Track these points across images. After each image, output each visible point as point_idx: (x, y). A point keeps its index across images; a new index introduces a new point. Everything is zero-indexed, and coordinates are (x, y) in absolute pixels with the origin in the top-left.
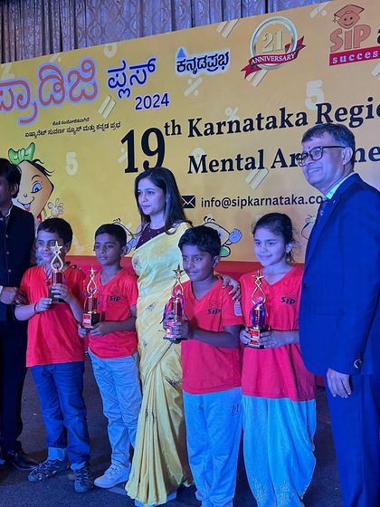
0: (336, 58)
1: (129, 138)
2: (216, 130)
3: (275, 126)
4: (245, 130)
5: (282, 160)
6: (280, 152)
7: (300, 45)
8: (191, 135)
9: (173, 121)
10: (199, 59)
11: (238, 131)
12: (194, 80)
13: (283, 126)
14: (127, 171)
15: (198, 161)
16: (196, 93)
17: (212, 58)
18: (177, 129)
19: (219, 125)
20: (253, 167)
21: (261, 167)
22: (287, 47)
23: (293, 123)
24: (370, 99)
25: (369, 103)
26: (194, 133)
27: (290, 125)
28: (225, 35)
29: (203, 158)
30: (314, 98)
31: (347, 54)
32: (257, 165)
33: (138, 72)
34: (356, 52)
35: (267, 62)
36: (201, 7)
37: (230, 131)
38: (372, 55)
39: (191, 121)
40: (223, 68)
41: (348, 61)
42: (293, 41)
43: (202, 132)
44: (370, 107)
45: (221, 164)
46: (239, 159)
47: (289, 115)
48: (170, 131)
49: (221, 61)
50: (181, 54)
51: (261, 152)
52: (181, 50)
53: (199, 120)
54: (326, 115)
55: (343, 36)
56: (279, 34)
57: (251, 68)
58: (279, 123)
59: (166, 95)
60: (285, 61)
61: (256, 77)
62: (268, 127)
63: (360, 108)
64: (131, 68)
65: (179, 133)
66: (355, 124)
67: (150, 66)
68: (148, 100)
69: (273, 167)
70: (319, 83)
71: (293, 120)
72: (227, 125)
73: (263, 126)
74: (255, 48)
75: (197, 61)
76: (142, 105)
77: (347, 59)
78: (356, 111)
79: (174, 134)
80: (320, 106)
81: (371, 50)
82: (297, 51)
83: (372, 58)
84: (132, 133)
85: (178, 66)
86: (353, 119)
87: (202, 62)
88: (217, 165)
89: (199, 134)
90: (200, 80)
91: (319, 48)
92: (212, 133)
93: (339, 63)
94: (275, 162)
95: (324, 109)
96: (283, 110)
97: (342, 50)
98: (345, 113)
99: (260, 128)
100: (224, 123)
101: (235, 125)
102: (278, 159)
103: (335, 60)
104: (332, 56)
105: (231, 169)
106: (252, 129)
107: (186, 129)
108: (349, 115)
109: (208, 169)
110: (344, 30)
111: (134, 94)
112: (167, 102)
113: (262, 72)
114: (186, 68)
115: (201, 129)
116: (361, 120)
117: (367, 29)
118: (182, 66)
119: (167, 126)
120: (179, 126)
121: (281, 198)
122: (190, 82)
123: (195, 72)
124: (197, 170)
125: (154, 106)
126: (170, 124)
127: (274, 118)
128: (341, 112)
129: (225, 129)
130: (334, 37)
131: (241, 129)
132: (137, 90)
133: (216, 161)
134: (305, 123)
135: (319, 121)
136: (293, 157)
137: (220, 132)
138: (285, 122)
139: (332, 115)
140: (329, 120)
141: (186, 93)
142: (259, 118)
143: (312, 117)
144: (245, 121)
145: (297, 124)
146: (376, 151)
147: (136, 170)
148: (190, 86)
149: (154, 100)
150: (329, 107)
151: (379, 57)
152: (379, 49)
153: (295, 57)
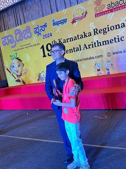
0: (97, 15)
1: (43, 47)
2: (66, 41)
3: (83, 38)
4: (74, 40)
5: (86, 47)
6: (85, 45)
7: (86, 13)
9: (54, 40)
10: (59, 21)
12: (58, 28)
13: (85, 37)
14: (43, 57)
16: (59, 31)
17: (62, 20)
18: (55, 42)
19: (67, 39)
20: (78, 50)
21: (81, 50)
22: (83, 14)
24: (108, 26)
25: (108, 27)
27: (87, 37)
28: (65, 13)
30: (92, 28)
31: (100, 13)
32: (79, 49)
33: (42, 28)
34: (102, 13)
35: (78, 19)
37: (70, 41)
39: (59, 40)
40: (66, 23)
41: (100, 16)
42: (84, 12)
44: (108, 28)
45: (69, 51)
46: (74, 48)
47: (86, 34)
50: (53, 21)
51: (80, 45)
52: (53, 20)
53: (61, 39)
55: (97, 8)
56: (80, 10)
57: (74, 22)
58: (84, 37)
59: (51, 33)
60: (83, 18)
61: (75, 24)
62: (81, 38)
63: (105, 29)
64: (40, 27)
66: (105, 33)
67: (45, 25)
68: (46, 35)
69: (84, 49)
70: (93, 23)
71: (87, 35)
73: (79, 38)
74: (74, 16)
76: (45, 37)
77: (100, 15)
78: (104, 30)
80: (94, 30)
81: (106, 11)
82: (86, 15)
83: (107, 14)
86: (104, 32)
87: (59, 22)
90: (60, 27)
91: (92, 13)
93: (98, 16)
96: (84, 32)
97: (98, 12)
98: (102, 31)
99: (78, 39)
100: (68, 39)
101: (71, 39)
102: (85, 47)
103: (97, 16)
104: (95, 15)
106: (76, 39)
108: (103, 31)
109: (66, 52)
111: (42, 35)
112: (52, 35)
113: (77, 23)
114: (55, 24)
115: (62, 41)
116: (106, 32)
117: (104, 5)
118: (54, 24)
119: (52, 42)
121: (87, 58)
122: (57, 28)
123: (58, 25)
125: (48, 37)
126: (53, 41)
127: (82, 35)
128: (100, 30)
129: (69, 40)
130: (95, 9)
131: (73, 40)
132: (43, 33)
134: (91, 35)
135: (95, 34)
136: (89, 45)
137: (67, 42)
138: (85, 36)
139: (98, 32)
140: (97, 34)
141: (57, 32)
142: (78, 36)
143: (93, 33)
144: (74, 37)
145: (89, 36)
146: (112, 40)
147: (46, 56)
148: (57, 30)
149: (48, 35)
150: (97, 30)
151: (109, 13)
152: (108, 11)
153: (85, 17)
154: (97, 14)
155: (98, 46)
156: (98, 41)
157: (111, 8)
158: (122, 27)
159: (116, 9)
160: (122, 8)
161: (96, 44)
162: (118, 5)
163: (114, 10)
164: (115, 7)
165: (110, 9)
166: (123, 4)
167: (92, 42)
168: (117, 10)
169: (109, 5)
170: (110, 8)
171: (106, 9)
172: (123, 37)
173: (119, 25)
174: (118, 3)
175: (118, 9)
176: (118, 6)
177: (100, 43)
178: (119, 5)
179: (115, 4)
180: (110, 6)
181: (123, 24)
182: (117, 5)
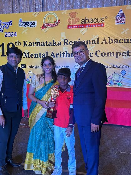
0: (69, 27)
2: (32, 45)
3: (51, 45)
5: (54, 55)
6: (53, 53)
7: (59, 22)
8: (24, 46)
9: (18, 41)
10: (27, 23)
11: (40, 45)
12: (25, 29)
13: (54, 45)
14: (2, 56)
15: (26, 54)
16: (26, 33)
17: (31, 23)
18: (19, 44)
19: (34, 43)
22: (55, 22)
23: (57, 45)
24: (79, 39)
26: (25, 45)
28: (35, 16)
29: (28, 53)
30: (63, 38)
31: (73, 26)
34: (75, 26)
35: (49, 26)
36: (22, 8)
37: (37, 45)
38: (80, 27)
39: (24, 41)
40: (35, 26)
41: (73, 28)
42: (57, 20)
43: (28, 45)
45: (34, 55)
46: (40, 54)
47: (56, 42)
48: (17, 44)
49: (34, 24)
50: (21, 21)
51: (47, 52)
52: (21, 19)
53: (27, 41)
54: (66, 43)
55: (71, 20)
56: (52, 18)
57: (44, 27)
58: (52, 44)
59: (16, 33)
60: (54, 26)
61: (45, 30)
62: (49, 45)
64: (3, 23)
65: (20, 45)
67: (10, 23)
68: (9, 34)
70: (64, 33)
71: (57, 44)
72: (36, 43)
74: (45, 21)
75: (26, 23)
76: (7, 35)
77: (73, 27)
80: (65, 40)
81: (80, 25)
82: (58, 24)
83: (80, 28)
84: (4, 44)
85: (20, 24)
87: (28, 24)
88: (33, 55)
89: (27, 46)
90: (27, 29)
91: (65, 23)
92: (31, 46)
93: (70, 28)
94: (51, 55)
95: (66, 41)
96: (54, 40)
97: (71, 24)
99: (46, 45)
100: (35, 43)
101: (38, 44)
104: (68, 26)
105: (38, 57)
106: (44, 45)
107: (22, 44)
108: (73, 43)
109: (30, 56)
110: (72, 19)
111: (4, 32)
112: (16, 35)
113: (47, 29)
115: (28, 44)
117: (78, 19)
119: (16, 42)
120: (20, 43)
122: (24, 29)
123: (26, 27)
124: (26, 56)
125: (11, 36)
127: (51, 43)
128: (71, 42)
130: (69, 20)
131: (41, 45)
132: (5, 30)
133: (33, 54)
134: (60, 45)
135: (65, 45)
136: (57, 54)
137: (34, 46)
138: (54, 44)
139: (68, 43)
140: (67, 45)
141: (23, 33)
142: (46, 42)
143: (62, 43)
144: (42, 43)
145: (58, 45)
147: (5, 56)
148: (24, 31)
149: (11, 34)
150: (67, 41)
151: (82, 27)
152: (82, 25)
153: (57, 25)
155: (66, 56)
156: (66, 52)
157: (85, 24)
158: (92, 43)
159: (89, 26)
160: (96, 26)
161: (65, 55)
162: (92, 22)
163: (87, 26)
164: (89, 23)
165: (84, 24)
166: (97, 23)
167: (61, 52)
168: (90, 27)
169: (83, 20)
170: (84, 23)
171: (79, 23)
172: (92, 53)
173: (90, 41)
174: (92, 21)
175: (92, 26)
176: (92, 23)
177: (69, 54)
178: (93, 23)
179: (89, 21)
180: (84, 21)
181: (94, 41)
182: (91, 22)
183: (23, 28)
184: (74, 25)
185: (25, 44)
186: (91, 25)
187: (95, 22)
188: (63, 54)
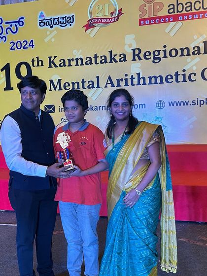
0: (143, 22)
1: (7, 68)
2: (67, 64)
3: (106, 62)
4: (86, 64)
5: (112, 83)
6: (110, 78)
7: (120, 13)
8: (50, 67)
9: (38, 58)
10: (54, 19)
11: (82, 64)
12: (51, 32)
13: (111, 62)
14: (5, 89)
15: (56, 83)
16: (53, 40)
17: (63, 18)
18: (40, 62)
19: (69, 60)
20: (93, 87)
21: (98, 87)
22: (112, 13)
23: (118, 60)
24: (165, 46)
25: (164, 49)
26: (52, 65)
27: (116, 61)
28: (71, 4)
29: (59, 81)
30: (130, 45)
31: (150, 19)
32: (96, 86)
33: (11, 26)
34: (155, 19)
35: (100, 22)
37: (77, 65)
38: (165, 20)
39: (50, 58)
40: (71, 25)
41: (150, 24)
42: (115, 10)
43: (58, 65)
44: (165, 51)
45: (71, 85)
46: (83, 82)
47: (115, 55)
48: (35, 63)
49: (69, 20)
50: (42, 15)
51: (98, 78)
52: (42, 13)
53: (55, 57)
54: (138, 55)
55: (146, 8)
56: (106, 5)
57: (89, 26)
58: (108, 60)
59: (32, 41)
60: (110, 22)
61: (92, 32)
62: (101, 62)
63: (159, 52)
64: (6, 23)
65: (42, 65)
66: (156, 61)
67: (20, 22)
68: (19, 44)
69: (106, 87)
70: (133, 36)
71: (117, 58)
72: (75, 60)
73: (98, 61)
74: (91, 13)
75: (52, 20)
76: (15, 47)
77: (150, 22)
78: (156, 53)
79: (38, 65)
80: (134, 50)
81: (165, 17)
82: (118, 17)
83: (165, 22)
84: (8, 65)
85: (40, 23)
86: (155, 58)
87: (56, 21)
88: (69, 85)
89: (56, 66)
90: (55, 32)
91: (132, 15)
92: (65, 65)
93: (145, 24)
94: (107, 84)
95: (137, 52)
96: (111, 52)
97: (146, 16)
98: (150, 54)
99: (96, 63)
100: (73, 60)
101: (79, 61)
102: (109, 82)
103: (142, 23)
104: (140, 20)
106: (91, 63)
107: (46, 63)
108: (152, 56)
109: (62, 88)
110: (147, 5)
111: (9, 39)
112: (33, 46)
113: (96, 29)
114: (45, 24)
115: (57, 62)
116: (160, 59)
117: (161, 5)
118: (43, 23)
119: (33, 61)
120: (42, 61)
122: (48, 33)
123: (52, 27)
124: (55, 89)
125: (24, 48)
126: (36, 59)
127: (105, 57)
128: (148, 54)
129: (73, 63)
130: (141, 8)
131: (84, 63)
132: (11, 37)
133: (68, 83)
134: (125, 60)
135: (134, 59)
136: (118, 81)
137: (70, 65)
138: (113, 59)
139: (142, 55)
140: (140, 59)
141: (46, 40)
142: (96, 57)
143: (129, 57)
144: (86, 58)
145: (120, 60)
146: (169, 77)
147: (12, 89)
148: (48, 35)
149: (23, 44)
150: (140, 51)
151: (169, 21)
152: (169, 17)
153: (117, 20)
154: (145, 20)
155: (139, 84)
156: (138, 74)
157: (176, 13)
158: (194, 53)
159: (186, 17)
160: (199, 16)
161: (135, 81)
162: (191, 10)
163: (181, 18)
164: (184, 12)
165: (173, 14)
166: (201, 10)
167: (126, 75)
168: (188, 19)
169: (172, 7)
170: (174, 12)
171: (164, 12)
172: (195, 74)
173: (188, 49)
174: (191, 6)
175: (190, 17)
176: (190, 12)
177: (144, 78)
178: (194, 11)
179: (185, 7)
180: (174, 8)
181: (196, 49)
182: (188, 9)
183: (47, 30)
184: (152, 18)
185: (51, 63)
186: (188, 15)
187: (197, 8)
188: (132, 78)
